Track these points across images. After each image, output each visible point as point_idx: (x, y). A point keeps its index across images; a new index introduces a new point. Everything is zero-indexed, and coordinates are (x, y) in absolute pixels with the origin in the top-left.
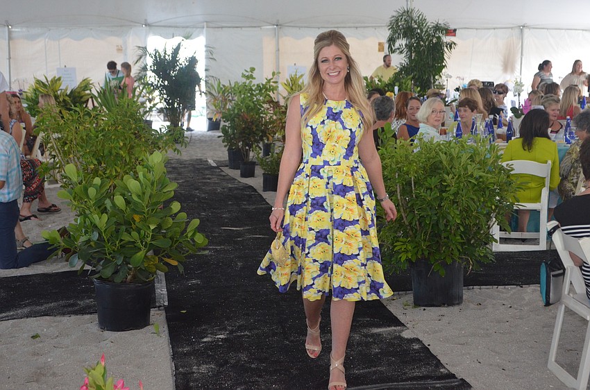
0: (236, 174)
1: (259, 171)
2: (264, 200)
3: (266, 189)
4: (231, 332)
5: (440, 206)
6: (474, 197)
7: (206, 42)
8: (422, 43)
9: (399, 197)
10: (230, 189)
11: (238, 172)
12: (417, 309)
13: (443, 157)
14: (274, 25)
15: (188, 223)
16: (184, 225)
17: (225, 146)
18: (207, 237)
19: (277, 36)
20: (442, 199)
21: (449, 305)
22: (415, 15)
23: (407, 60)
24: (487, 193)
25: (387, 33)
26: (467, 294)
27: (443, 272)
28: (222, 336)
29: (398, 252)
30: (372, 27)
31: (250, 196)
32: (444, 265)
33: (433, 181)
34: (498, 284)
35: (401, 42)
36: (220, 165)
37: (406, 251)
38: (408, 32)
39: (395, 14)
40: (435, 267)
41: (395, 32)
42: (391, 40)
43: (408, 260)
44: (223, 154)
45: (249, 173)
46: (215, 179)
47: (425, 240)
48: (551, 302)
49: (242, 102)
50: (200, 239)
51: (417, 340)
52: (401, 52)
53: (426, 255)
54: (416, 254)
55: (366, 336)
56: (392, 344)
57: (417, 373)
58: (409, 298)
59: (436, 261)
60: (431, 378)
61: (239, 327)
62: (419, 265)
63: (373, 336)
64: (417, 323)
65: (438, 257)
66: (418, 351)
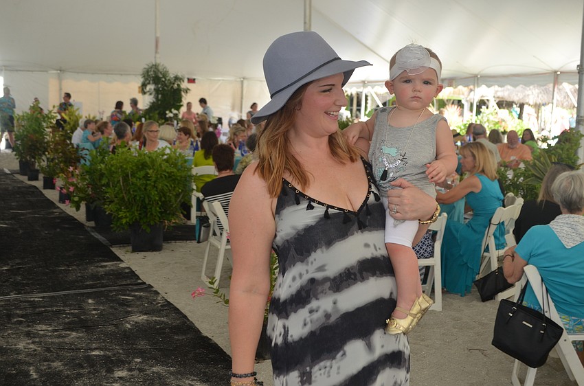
0: (24, 179)
1: (41, 176)
2: (43, 195)
3: (45, 187)
4: (12, 266)
5: (145, 189)
6: (168, 185)
7: (4, 81)
8: (165, 88)
9: (122, 184)
10: (19, 188)
11: (26, 177)
12: (133, 254)
13: (147, 159)
14: (57, 70)
17: (17, 159)
19: (60, 79)
20: (146, 185)
21: (153, 251)
22: (160, 68)
23: (155, 100)
24: (177, 182)
25: (140, 80)
26: (165, 245)
27: (148, 230)
28: (6, 268)
29: (121, 218)
30: (134, 75)
31: (33, 192)
32: (149, 225)
33: (142, 174)
35: (151, 87)
36: (13, 173)
37: (126, 217)
38: (156, 80)
39: (146, 67)
40: (144, 227)
41: (146, 79)
42: (144, 85)
43: (127, 222)
44: (16, 165)
45: (34, 177)
46: (8, 182)
47: (137, 210)
48: (201, 240)
49: (30, 127)
51: (129, 268)
52: (151, 94)
53: (138, 220)
54: (132, 218)
55: (97, 267)
56: (112, 270)
57: (124, 283)
58: (130, 248)
59: (144, 223)
60: (132, 285)
61: (18, 264)
62: (135, 225)
63: (102, 267)
64: (130, 260)
65: (145, 221)
66: (128, 273)
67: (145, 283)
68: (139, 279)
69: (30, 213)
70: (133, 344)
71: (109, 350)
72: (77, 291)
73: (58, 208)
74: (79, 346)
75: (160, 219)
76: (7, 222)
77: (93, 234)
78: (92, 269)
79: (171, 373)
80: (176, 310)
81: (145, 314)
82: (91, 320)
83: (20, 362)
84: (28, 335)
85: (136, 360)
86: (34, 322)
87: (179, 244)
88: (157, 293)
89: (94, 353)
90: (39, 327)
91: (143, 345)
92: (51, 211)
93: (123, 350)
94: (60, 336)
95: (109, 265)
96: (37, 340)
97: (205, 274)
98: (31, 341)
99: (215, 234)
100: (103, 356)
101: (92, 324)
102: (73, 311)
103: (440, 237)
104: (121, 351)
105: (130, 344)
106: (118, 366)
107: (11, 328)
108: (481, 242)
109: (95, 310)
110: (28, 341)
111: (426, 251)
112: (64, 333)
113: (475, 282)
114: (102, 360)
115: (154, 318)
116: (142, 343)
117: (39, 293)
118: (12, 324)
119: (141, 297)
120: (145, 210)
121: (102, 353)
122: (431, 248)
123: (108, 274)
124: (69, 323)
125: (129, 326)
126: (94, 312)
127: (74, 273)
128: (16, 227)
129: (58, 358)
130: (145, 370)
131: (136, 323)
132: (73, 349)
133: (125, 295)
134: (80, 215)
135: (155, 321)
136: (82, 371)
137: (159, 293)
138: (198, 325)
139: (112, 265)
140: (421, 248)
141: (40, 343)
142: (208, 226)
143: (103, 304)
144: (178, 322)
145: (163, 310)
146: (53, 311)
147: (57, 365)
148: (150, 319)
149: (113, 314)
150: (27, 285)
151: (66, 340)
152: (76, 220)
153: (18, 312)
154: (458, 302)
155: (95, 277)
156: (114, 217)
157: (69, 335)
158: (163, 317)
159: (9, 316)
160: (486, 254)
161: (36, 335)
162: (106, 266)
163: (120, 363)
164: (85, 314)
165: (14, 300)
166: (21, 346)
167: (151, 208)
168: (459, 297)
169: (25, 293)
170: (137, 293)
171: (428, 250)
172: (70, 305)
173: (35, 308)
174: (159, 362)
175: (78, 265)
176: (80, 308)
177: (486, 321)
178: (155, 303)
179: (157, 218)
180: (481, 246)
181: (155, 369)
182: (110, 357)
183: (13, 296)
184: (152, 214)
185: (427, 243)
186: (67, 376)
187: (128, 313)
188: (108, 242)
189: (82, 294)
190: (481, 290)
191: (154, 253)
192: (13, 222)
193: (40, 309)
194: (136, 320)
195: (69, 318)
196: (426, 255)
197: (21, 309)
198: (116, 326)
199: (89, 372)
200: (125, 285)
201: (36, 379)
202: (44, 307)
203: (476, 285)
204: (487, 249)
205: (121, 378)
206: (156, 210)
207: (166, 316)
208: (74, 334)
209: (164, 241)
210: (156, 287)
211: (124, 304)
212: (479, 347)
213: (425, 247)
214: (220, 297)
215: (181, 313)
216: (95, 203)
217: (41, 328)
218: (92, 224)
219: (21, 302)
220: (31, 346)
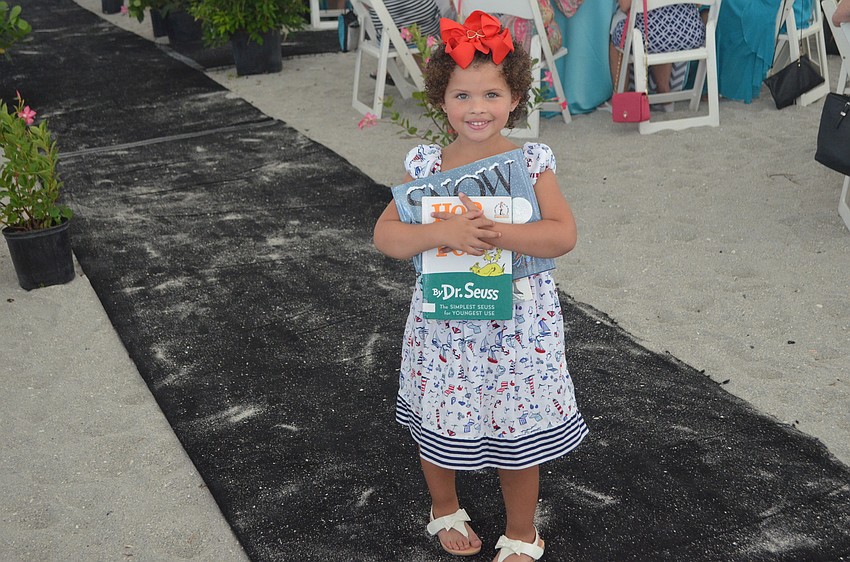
4: (67, 109)
12: (241, 79)
15: (8, 13)
16: (5, 14)
18: (29, 23)
21: (269, 72)
26: (285, 63)
27: (260, 41)
28: (59, 113)
29: (218, 25)
32: (261, 33)
34: (316, 53)
37: (225, 23)
40: (253, 36)
43: (226, 31)
47: (241, 12)
48: (348, 48)
50: (23, 25)
51: (241, 99)
53: (244, 26)
54: (234, 25)
55: (194, 101)
56: (218, 104)
57: (241, 120)
58: (234, 71)
59: (253, 30)
60: (253, 122)
61: (74, 105)
62: (238, 35)
63: (200, 100)
64: (240, 88)
65: (254, 27)
66: (240, 106)
67: (272, 119)
68: (259, 112)
69: (65, 32)
70: (280, 202)
71: (249, 212)
72: (176, 137)
73: (104, 21)
74: (204, 210)
75: (275, 23)
76: (36, 47)
77: (171, 55)
78: (185, 105)
79: (348, 237)
80: (329, 152)
81: (286, 161)
82: (209, 174)
83: (127, 238)
84: (125, 200)
85: (291, 222)
86: (129, 184)
87: (304, 59)
88: (293, 131)
89: (228, 218)
90: (137, 190)
91: (294, 202)
92: (95, 26)
93: (269, 210)
94: (172, 200)
95: (212, 97)
96: (141, 207)
97: (358, 99)
98: (132, 209)
99: (367, 37)
100: (243, 220)
101: (212, 180)
102: (178, 164)
103: (714, 16)
104: (266, 213)
105: (276, 203)
106: (268, 232)
107: (98, 195)
108: (775, 17)
109: (210, 160)
110: (129, 210)
111: (693, 36)
112: (176, 195)
113: (765, 81)
114: (242, 226)
115: (300, 166)
116: (293, 200)
117: (119, 143)
118: (96, 188)
119: (271, 139)
120: (251, 10)
121: (240, 217)
122: (701, 32)
123: (211, 110)
124: (179, 181)
125: (267, 179)
126: (209, 164)
127: (162, 112)
128: (52, 53)
129: (179, 228)
130: (310, 235)
131: (276, 173)
132: (196, 215)
133: (247, 137)
134: (144, 28)
135: (303, 170)
136: (219, 243)
137: (296, 131)
138: (366, 170)
139: (215, 97)
140: (686, 32)
141: (147, 211)
142: (357, 26)
143: (219, 151)
144: (337, 168)
145: (310, 154)
146: (149, 167)
147: (180, 237)
148: (294, 167)
149: (239, 164)
150: (99, 134)
151: (182, 203)
152: (138, 36)
153: (99, 171)
154: (741, 112)
155: (194, 115)
156: (205, 26)
157: (184, 197)
158: (312, 163)
159: (89, 178)
160: (782, 37)
161: (135, 201)
162: (206, 99)
163: (272, 228)
164: (197, 167)
165: (86, 156)
166: (120, 216)
167: (261, 7)
168: (742, 104)
169: (100, 145)
170: (264, 134)
171: (697, 35)
172: (172, 157)
173: (122, 164)
174: (324, 223)
175: (164, 101)
176: (187, 159)
177: (787, 136)
178: (294, 145)
179: (271, 22)
180: (774, 24)
181: (323, 233)
182: (253, 221)
183: (83, 150)
184: (263, 16)
185: (694, 24)
186: (202, 252)
187: (261, 162)
188: (196, 64)
189: (185, 141)
190: (775, 92)
191: (271, 75)
192: (45, 46)
193: (131, 166)
194: (274, 169)
195: (176, 174)
196: (693, 42)
197: (102, 168)
198: (247, 179)
199: (230, 243)
200: (242, 123)
201: (157, 258)
202: (134, 162)
203: (769, 86)
204: (784, 29)
205: (278, 247)
206: (269, 9)
207: (317, 161)
208: (190, 195)
209: (283, 56)
210: (290, 122)
211: (249, 148)
212: (783, 172)
213: (691, 31)
214: (402, 125)
215: (337, 156)
216: (166, 8)
217: (140, 191)
218: (165, 40)
219: (98, 157)
220: (136, 216)
